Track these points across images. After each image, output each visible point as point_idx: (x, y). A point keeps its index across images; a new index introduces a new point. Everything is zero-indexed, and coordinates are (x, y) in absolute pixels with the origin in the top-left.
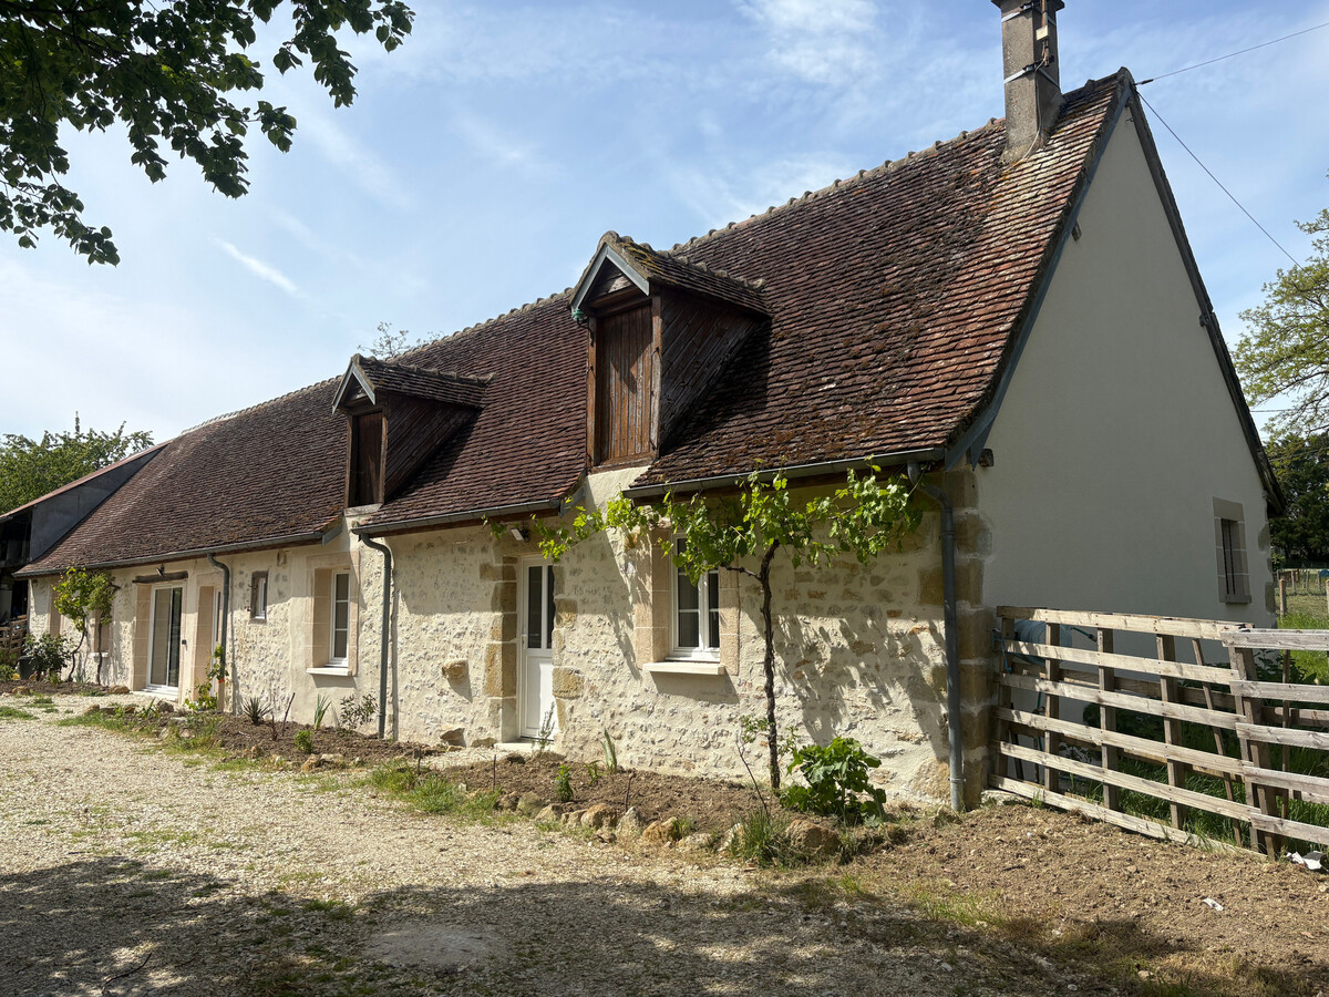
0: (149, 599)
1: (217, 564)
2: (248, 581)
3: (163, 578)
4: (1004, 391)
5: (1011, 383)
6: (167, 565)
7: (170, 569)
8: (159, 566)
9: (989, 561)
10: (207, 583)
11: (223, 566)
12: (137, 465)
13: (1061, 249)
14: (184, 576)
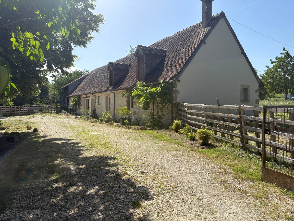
0: (85, 101)
1: (93, 95)
2: (97, 98)
3: (87, 97)
4: (183, 71)
5: (185, 70)
6: (87, 95)
7: (88, 96)
8: (86, 95)
9: (178, 96)
10: (92, 98)
11: (94, 95)
12: (85, 77)
13: (200, 46)
14: (89, 97)
